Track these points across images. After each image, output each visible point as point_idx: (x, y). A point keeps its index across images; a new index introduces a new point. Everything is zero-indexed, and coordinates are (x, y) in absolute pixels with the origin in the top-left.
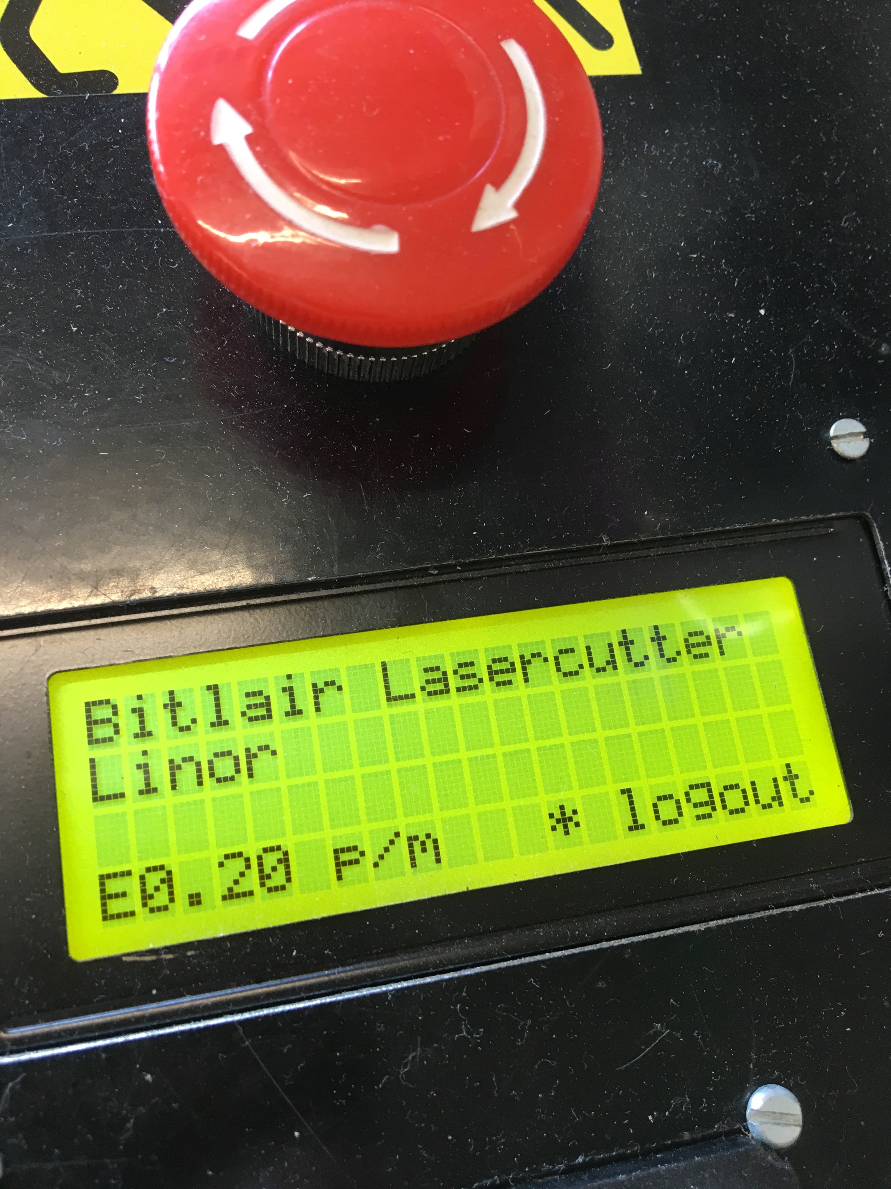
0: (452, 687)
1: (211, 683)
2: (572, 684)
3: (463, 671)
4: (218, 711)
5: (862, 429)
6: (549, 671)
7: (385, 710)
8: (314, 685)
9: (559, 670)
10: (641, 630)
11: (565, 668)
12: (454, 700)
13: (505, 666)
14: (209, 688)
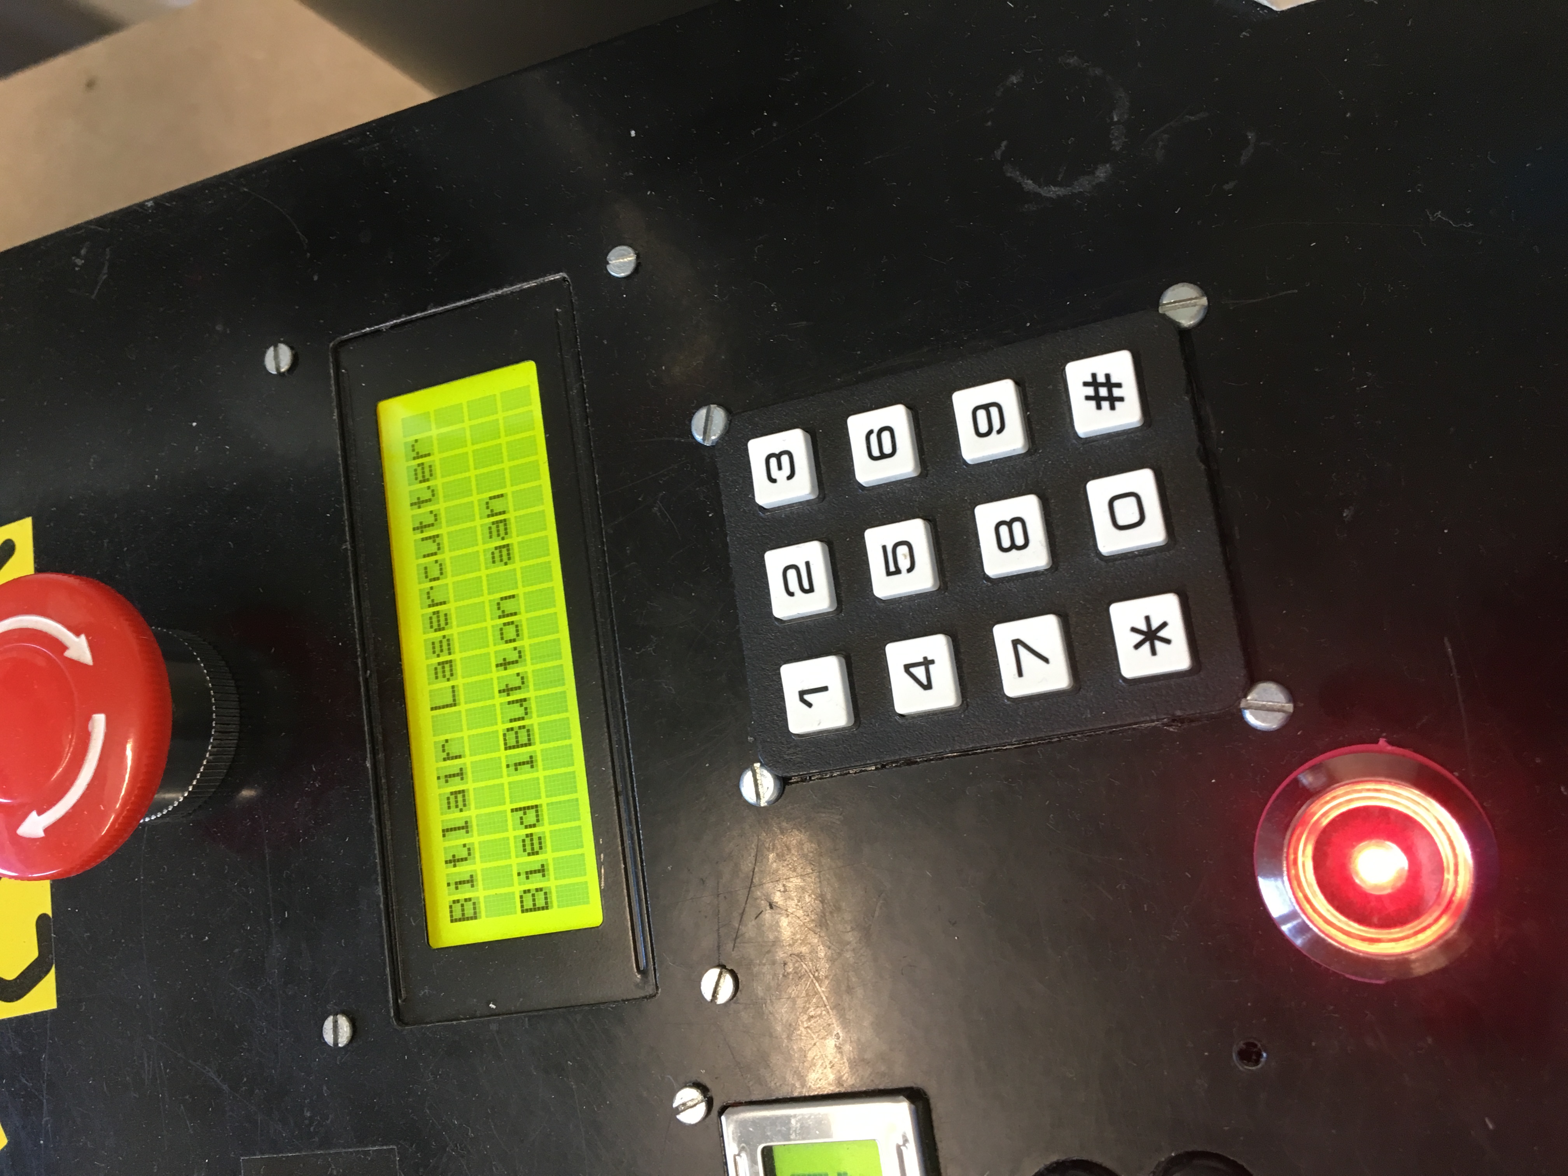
0: (448, 658)
1: (441, 834)
2: (448, 568)
3: (438, 649)
4: (459, 828)
5: (272, 349)
6: (439, 586)
7: (462, 707)
8: (445, 760)
9: (438, 579)
10: (413, 516)
11: (436, 574)
12: (457, 656)
13: (435, 619)
14: (444, 836)
